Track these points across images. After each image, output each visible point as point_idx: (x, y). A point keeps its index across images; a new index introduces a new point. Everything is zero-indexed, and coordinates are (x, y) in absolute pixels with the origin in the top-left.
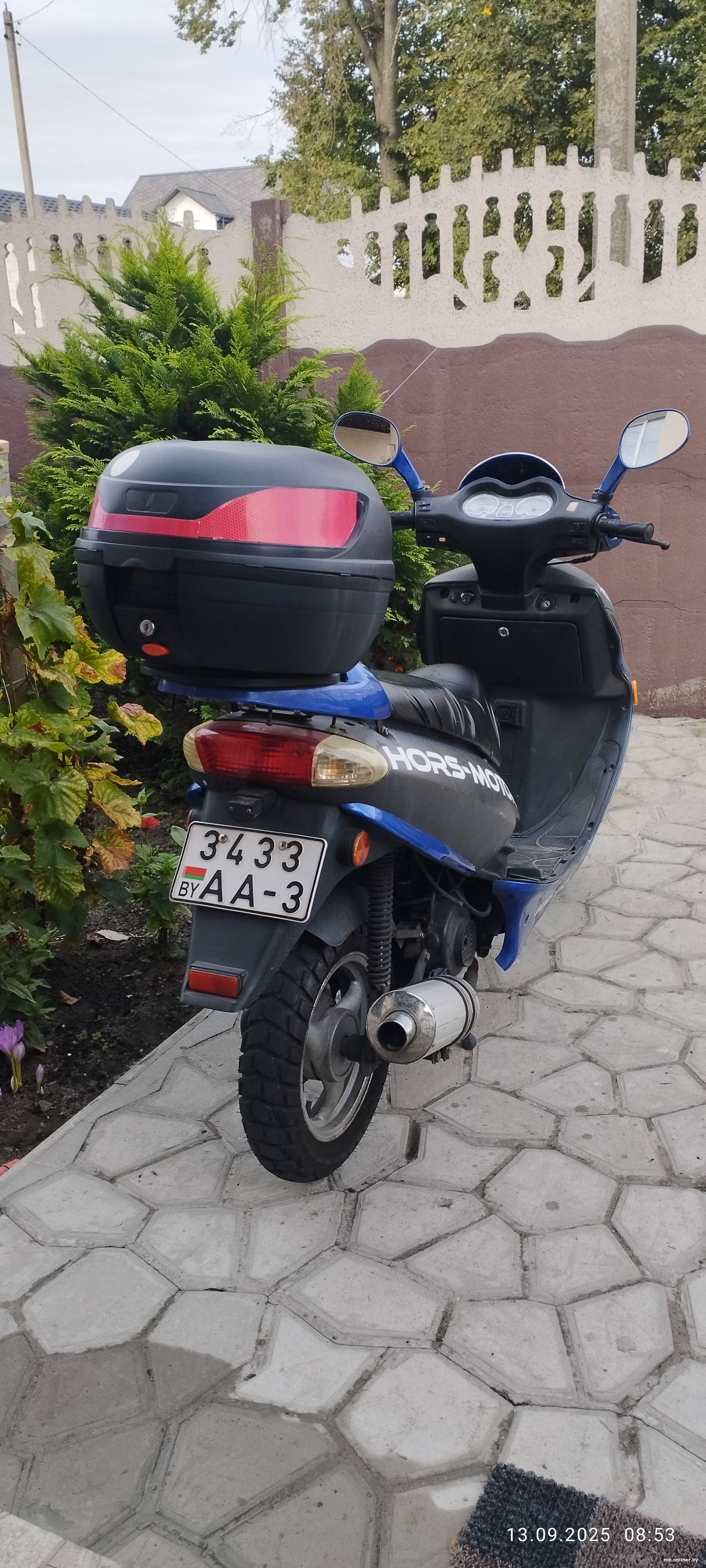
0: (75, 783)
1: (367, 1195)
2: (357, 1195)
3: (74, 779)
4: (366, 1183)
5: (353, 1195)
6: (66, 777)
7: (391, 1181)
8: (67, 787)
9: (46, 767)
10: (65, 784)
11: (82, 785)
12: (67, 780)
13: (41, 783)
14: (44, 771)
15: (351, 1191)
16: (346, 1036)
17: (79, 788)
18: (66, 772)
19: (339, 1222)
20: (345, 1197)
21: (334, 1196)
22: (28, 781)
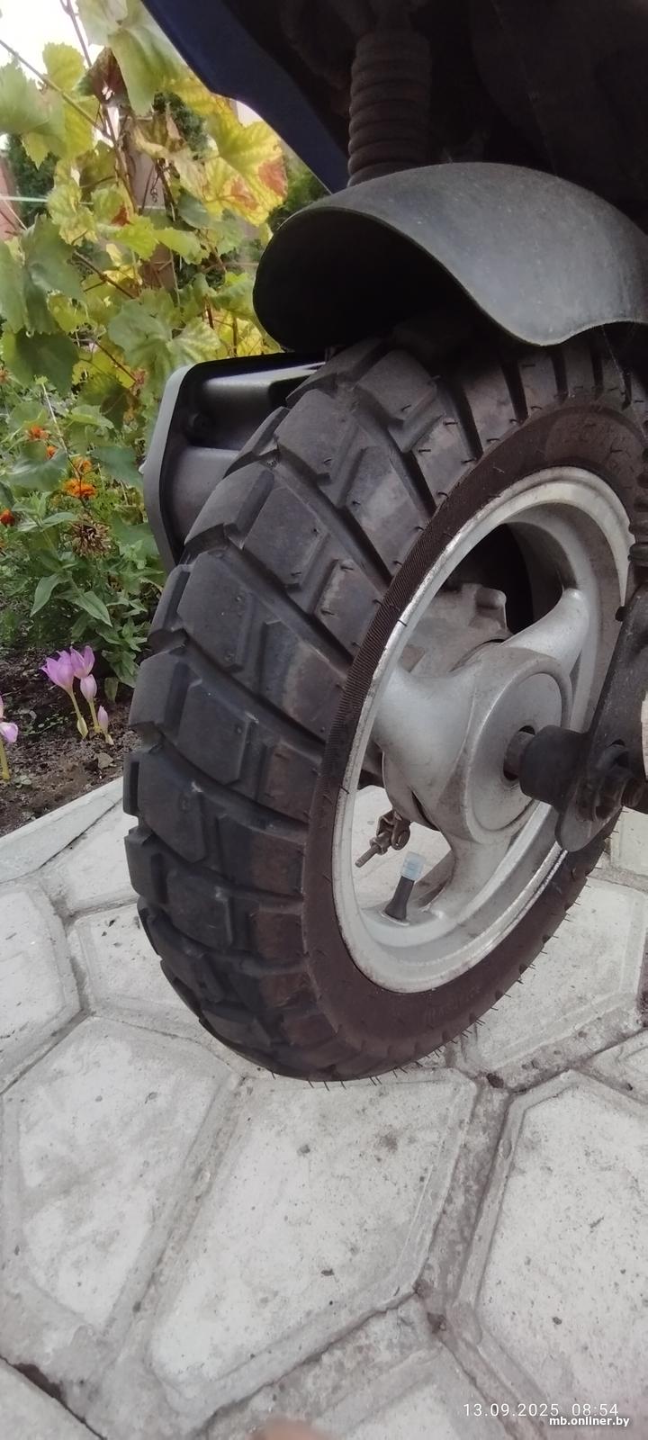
0: (204, 340)
1: (533, 1115)
2: (507, 1104)
3: (203, 336)
4: (534, 1064)
5: (498, 1097)
6: (193, 333)
7: (598, 1077)
8: (191, 346)
9: (165, 315)
10: (190, 342)
11: (212, 344)
12: (195, 338)
13: (156, 337)
14: (163, 320)
15: (495, 1080)
16: (528, 729)
17: (208, 348)
18: (193, 327)
19: (444, 1193)
20: (477, 1100)
21: (446, 1090)
22: (138, 332)
